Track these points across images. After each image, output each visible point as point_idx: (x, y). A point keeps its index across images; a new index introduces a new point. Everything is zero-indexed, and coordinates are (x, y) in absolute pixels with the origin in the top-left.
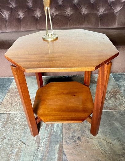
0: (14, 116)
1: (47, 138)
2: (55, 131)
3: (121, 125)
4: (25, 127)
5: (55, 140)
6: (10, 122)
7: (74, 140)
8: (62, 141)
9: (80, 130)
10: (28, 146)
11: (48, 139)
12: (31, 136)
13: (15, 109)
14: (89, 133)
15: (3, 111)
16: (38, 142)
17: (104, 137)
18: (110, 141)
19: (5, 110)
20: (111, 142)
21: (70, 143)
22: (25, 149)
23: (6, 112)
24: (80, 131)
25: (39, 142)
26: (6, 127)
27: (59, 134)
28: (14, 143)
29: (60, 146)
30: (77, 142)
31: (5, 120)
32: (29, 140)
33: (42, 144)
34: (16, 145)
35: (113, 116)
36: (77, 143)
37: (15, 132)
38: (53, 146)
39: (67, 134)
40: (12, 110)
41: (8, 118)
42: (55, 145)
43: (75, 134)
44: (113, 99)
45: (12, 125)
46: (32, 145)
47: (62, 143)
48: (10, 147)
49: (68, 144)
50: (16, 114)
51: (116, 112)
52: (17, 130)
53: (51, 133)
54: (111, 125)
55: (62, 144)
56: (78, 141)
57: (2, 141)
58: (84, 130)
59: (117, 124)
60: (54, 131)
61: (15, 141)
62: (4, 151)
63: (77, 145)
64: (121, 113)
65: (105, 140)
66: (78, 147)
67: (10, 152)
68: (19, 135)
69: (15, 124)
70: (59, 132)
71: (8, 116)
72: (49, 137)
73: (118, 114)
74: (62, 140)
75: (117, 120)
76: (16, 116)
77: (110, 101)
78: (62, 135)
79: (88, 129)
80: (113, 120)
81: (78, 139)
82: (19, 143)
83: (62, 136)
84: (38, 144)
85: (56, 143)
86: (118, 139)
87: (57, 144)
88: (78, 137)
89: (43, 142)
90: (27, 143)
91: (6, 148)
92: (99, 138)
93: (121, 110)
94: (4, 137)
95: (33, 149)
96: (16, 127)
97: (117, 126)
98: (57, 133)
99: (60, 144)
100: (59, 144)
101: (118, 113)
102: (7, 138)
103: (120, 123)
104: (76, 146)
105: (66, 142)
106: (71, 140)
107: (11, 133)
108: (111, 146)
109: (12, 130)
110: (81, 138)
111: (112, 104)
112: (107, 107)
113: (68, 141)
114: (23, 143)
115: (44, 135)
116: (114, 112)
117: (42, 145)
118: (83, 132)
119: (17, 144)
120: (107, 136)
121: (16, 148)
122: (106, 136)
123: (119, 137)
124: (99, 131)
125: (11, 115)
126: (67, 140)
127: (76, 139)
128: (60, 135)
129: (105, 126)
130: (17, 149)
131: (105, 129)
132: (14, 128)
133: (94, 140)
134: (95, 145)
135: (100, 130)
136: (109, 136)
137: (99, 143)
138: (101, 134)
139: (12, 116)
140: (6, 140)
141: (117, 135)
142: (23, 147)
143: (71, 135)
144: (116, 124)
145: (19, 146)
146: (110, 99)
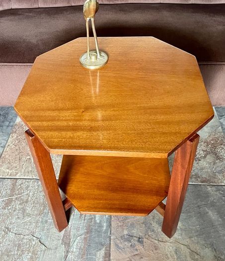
0: (24, 186)
1: (83, 236)
2: (98, 221)
3: (221, 218)
4: (44, 210)
5: (97, 239)
6: (16, 199)
7: (131, 244)
8: (110, 244)
9: (143, 223)
10: (50, 249)
11: (85, 238)
12: (55, 230)
13: (26, 171)
14: (160, 230)
15: (4, 172)
16: (67, 243)
17: (187, 241)
18: (198, 248)
19: (8, 170)
20: (199, 251)
21: (124, 248)
22: (43, 255)
23: (11, 175)
24: (144, 226)
25: (69, 244)
26: (9, 207)
27: (105, 228)
28: (25, 241)
29: (105, 254)
30: (137, 247)
31: (9, 192)
32: (50, 238)
33: (75, 248)
34: (28, 246)
35: (207, 195)
36: (137, 250)
37: (27, 219)
38: (93, 252)
39: (120, 229)
40: (21, 172)
41: (13, 190)
42: (97, 251)
43: (133, 231)
44: (209, 158)
45: (20, 204)
46: (56, 248)
47: (110, 248)
48: (18, 250)
49: (120, 250)
50: (28, 182)
51: (214, 188)
52: (29, 215)
53: (89, 226)
54: (202, 216)
55: (110, 250)
56: (139, 247)
57: (3, 237)
58: (151, 224)
59: (212, 215)
60: (95, 221)
61: (26, 237)
62: (8, 256)
63: (136, 253)
64: (223, 191)
65: (188, 246)
66: (137, 258)
67: (18, 259)
68: (33, 226)
69: (27, 202)
70: (105, 224)
71: (14, 185)
72: (87, 233)
73: (217, 193)
74: (110, 240)
75: (213, 205)
76: (28, 187)
77: (203, 163)
78: (109, 231)
79: (158, 222)
80: (206, 205)
81: (139, 241)
82: (34, 243)
83: (110, 234)
84: (67, 247)
85: (100, 247)
86: (212, 245)
87: (100, 250)
88: (139, 238)
89: (75, 244)
90: (47, 243)
91: (10, 251)
92: (177, 241)
93: (223, 184)
94: (8, 228)
95: (57, 255)
96: (28, 210)
97: (213, 218)
98: (100, 226)
99: (106, 250)
100: (104, 249)
101: (216, 191)
102: (12, 231)
103: (219, 213)
104: (134, 255)
105: (117, 245)
106: (126, 243)
107: (19, 221)
108: (197, 259)
109: (21, 215)
110: (145, 240)
111: (206, 170)
112: (197, 176)
113: (120, 245)
114: (40, 243)
115: (78, 229)
116: (210, 189)
117: (75, 250)
118: (149, 228)
119: (29, 244)
120: (193, 239)
121: (29, 251)
122: (190, 237)
123: (215, 242)
124: (178, 227)
125: (19, 182)
126: (118, 242)
127: (134, 241)
128: (106, 232)
129: (190, 217)
130: (30, 254)
131: (190, 223)
132: (24, 210)
133: (168, 245)
134: (169, 256)
135: (180, 224)
136: (195, 238)
137: (176, 251)
138: (182, 234)
139: (20, 185)
140: (11, 235)
141: (211, 238)
142: (41, 251)
143: (126, 232)
144: (210, 213)
145: (34, 248)
146: (205, 157)
